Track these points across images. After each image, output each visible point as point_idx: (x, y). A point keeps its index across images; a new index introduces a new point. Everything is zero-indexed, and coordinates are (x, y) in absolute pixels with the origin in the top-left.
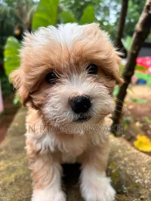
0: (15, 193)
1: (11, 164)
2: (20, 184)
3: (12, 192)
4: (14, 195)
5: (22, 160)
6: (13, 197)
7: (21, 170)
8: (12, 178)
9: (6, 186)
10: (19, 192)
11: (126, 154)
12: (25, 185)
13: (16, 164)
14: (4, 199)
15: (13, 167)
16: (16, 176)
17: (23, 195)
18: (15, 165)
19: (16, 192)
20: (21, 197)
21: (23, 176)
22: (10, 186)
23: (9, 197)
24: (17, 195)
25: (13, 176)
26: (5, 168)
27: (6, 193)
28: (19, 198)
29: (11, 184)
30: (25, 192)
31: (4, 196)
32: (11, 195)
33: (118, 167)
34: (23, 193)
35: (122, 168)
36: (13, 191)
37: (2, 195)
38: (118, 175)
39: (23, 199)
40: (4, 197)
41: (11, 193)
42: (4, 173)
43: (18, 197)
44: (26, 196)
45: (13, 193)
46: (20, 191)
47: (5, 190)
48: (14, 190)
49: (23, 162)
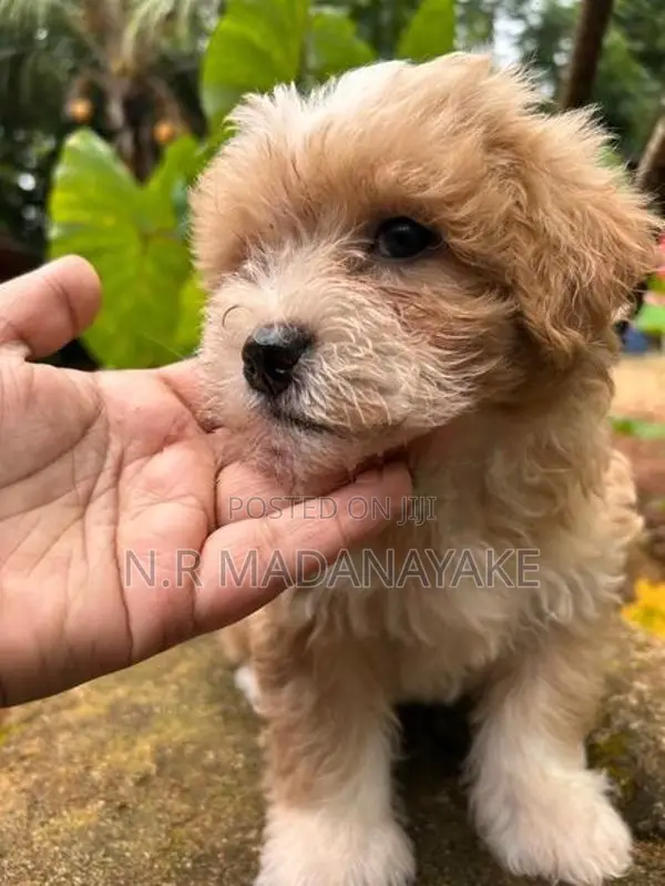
0: (174, 825)
1: (121, 692)
2: (186, 785)
3: (160, 821)
4: (168, 833)
5: (166, 677)
6: (166, 844)
7: (176, 724)
8: (141, 758)
9: (122, 791)
10: (187, 820)
11: (634, 665)
12: (210, 791)
13: (146, 693)
14: (127, 850)
15: (136, 708)
16: (159, 749)
17: (207, 831)
18: (142, 700)
19: (177, 820)
20: (200, 844)
21: (190, 749)
22: (142, 789)
23: (150, 840)
24: (181, 832)
25: (145, 746)
26: (101, 710)
27: (130, 824)
28: (196, 847)
29: (144, 780)
30: (217, 820)
31: (123, 837)
32: (156, 836)
33: (617, 723)
34: (208, 824)
35: (635, 725)
36: (160, 816)
37: (115, 832)
38: (625, 758)
39: (215, 851)
40: (125, 844)
41: (155, 824)
42: (101, 733)
43: (190, 842)
44: (225, 840)
45: (163, 826)
46: (192, 817)
47: (123, 807)
48: (162, 809)
49: (174, 687)
